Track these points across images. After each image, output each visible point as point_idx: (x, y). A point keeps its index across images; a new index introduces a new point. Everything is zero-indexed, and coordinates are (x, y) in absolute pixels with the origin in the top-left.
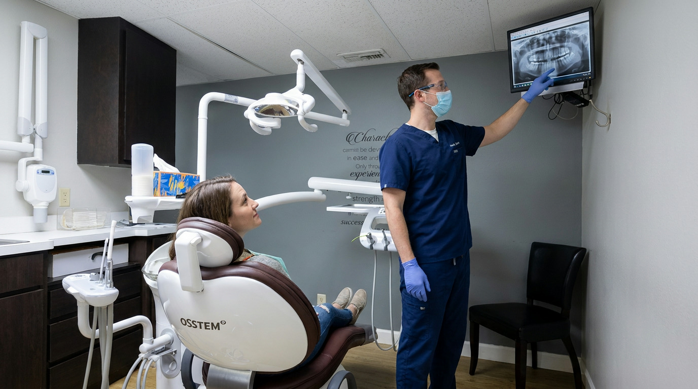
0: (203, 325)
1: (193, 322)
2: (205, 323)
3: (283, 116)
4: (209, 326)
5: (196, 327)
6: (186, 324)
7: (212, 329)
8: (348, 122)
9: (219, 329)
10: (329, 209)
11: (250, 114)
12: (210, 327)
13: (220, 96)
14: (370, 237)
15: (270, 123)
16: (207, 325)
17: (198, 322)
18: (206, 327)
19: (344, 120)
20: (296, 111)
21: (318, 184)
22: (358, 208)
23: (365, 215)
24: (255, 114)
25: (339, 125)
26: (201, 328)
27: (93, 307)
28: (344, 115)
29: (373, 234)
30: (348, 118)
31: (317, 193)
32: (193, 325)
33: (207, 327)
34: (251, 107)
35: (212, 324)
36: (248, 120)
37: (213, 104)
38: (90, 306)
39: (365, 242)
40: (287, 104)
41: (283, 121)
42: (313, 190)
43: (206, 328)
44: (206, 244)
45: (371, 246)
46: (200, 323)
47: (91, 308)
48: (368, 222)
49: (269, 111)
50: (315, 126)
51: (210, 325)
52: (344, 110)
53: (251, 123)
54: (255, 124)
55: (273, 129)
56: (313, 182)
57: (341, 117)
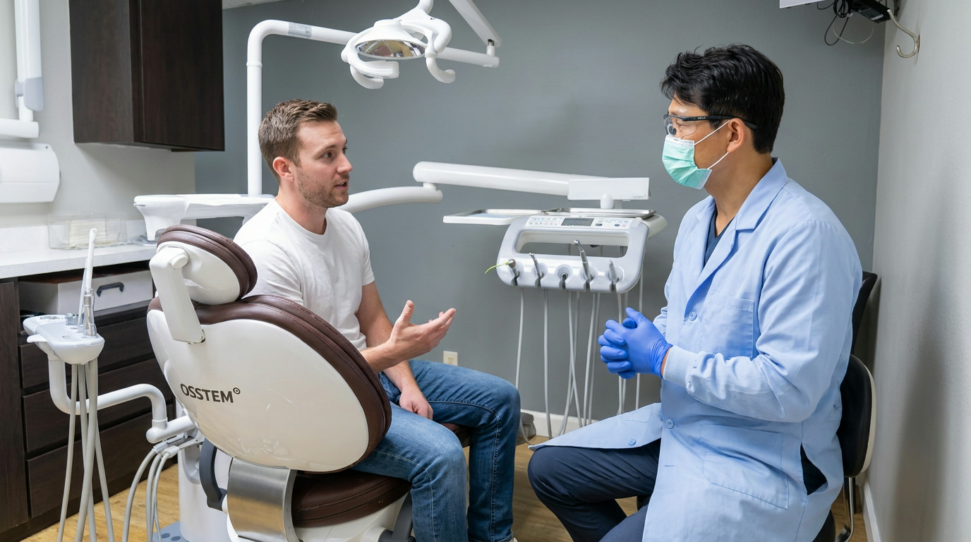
0: (210, 394)
1: (196, 389)
2: (213, 392)
3: (402, 58)
4: (218, 396)
5: (202, 398)
6: (188, 394)
7: (223, 401)
8: (495, 61)
9: (232, 401)
10: (448, 219)
11: (349, 55)
12: (220, 398)
13: (282, 27)
14: (512, 265)
15: (382, 71)
16: (216, 394)
17: (203, 390)
18: (214, 396)
19: (489, 57)
20: (422, 50)
21: (430, 174)
22: (493, 217)
23: (505, 228)
24: (358, 54)
25: (482, 66)
26: (208, 399)
27: (71, 365)
28: (490, 49)
29: (517, 260)
30: (497, 53)
31: (428, 190)
32: (197, 395)
33: (216, 398)
34: (351, 44)
35: (222, 393)
36: (347, 65)
37: (270, 42)
38: (66, 363)
39: (505, 274)
40: (408, 39)
41: (403, 66)
42: (421, 184)
43: (215, 400)
44: (196, 266)
45: (515, 280)
46: (207, 392)
47: (68, 367)
48: (509, 238)
49: (380, 50)
50: (450, 71)
51: (219, 394)
52: (490, 41)
53: (352, 71)
54: (358, 72)
55: (387, 80)
56: (422, 170)
57: (484, 52)
